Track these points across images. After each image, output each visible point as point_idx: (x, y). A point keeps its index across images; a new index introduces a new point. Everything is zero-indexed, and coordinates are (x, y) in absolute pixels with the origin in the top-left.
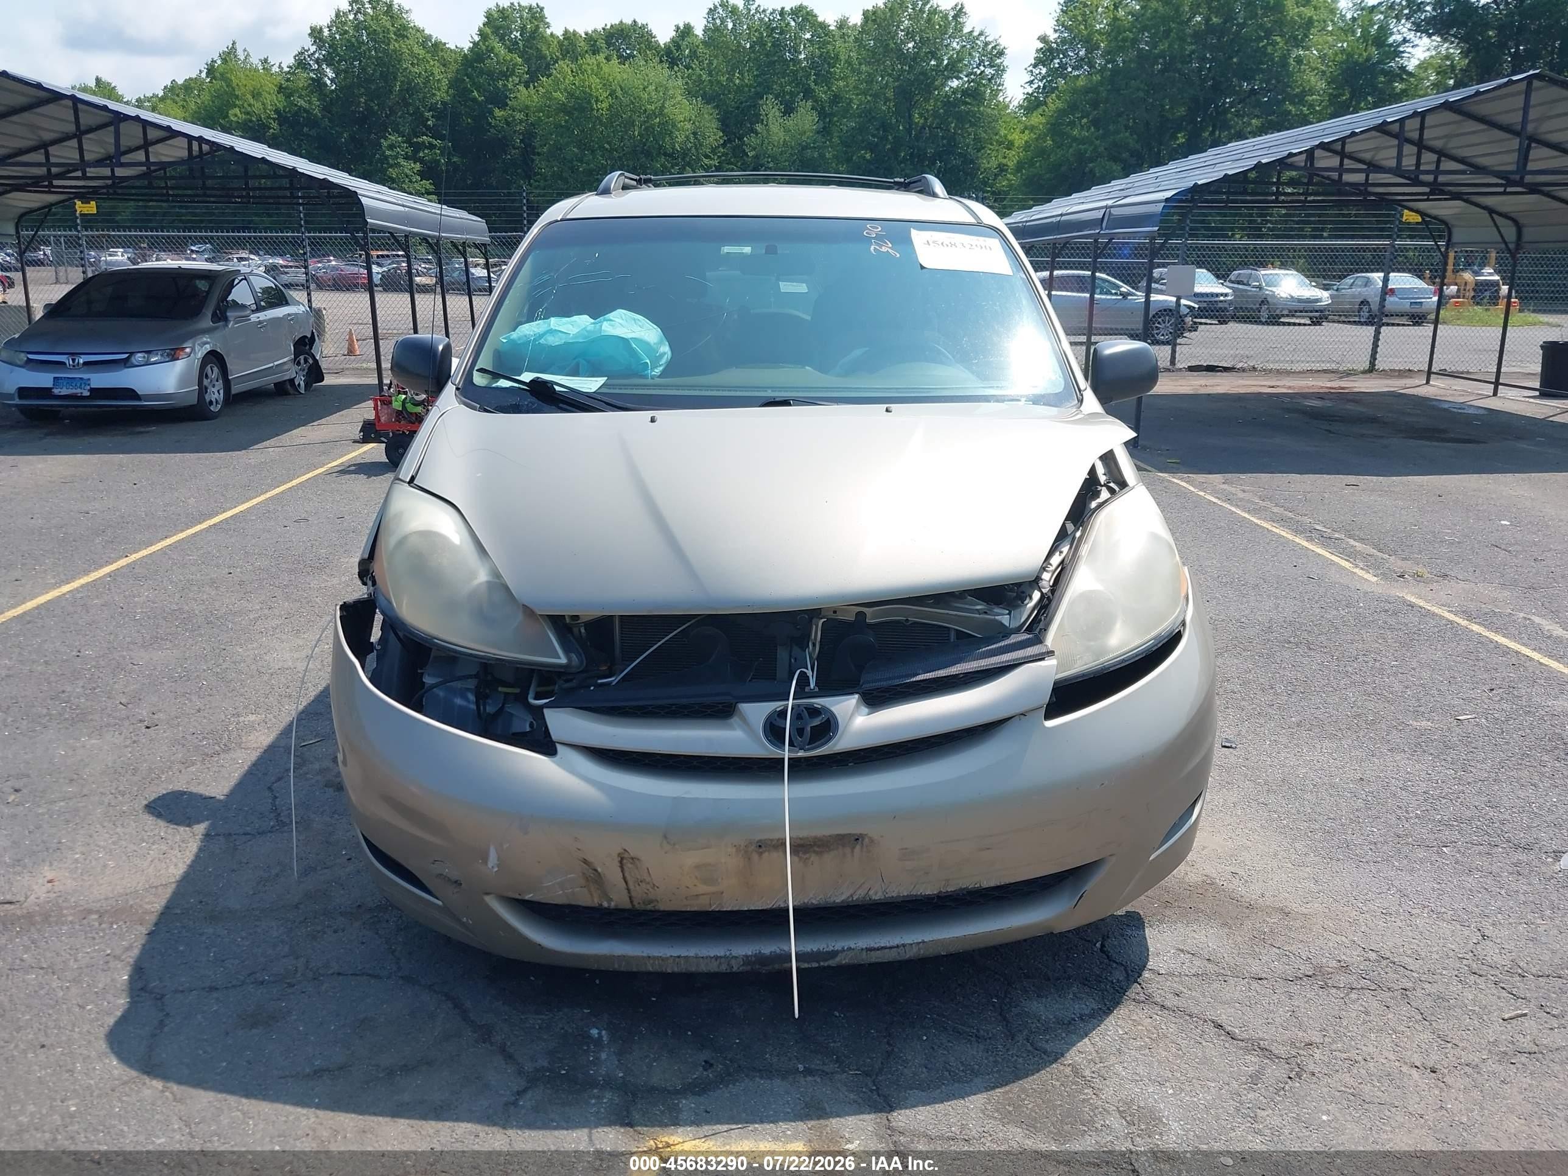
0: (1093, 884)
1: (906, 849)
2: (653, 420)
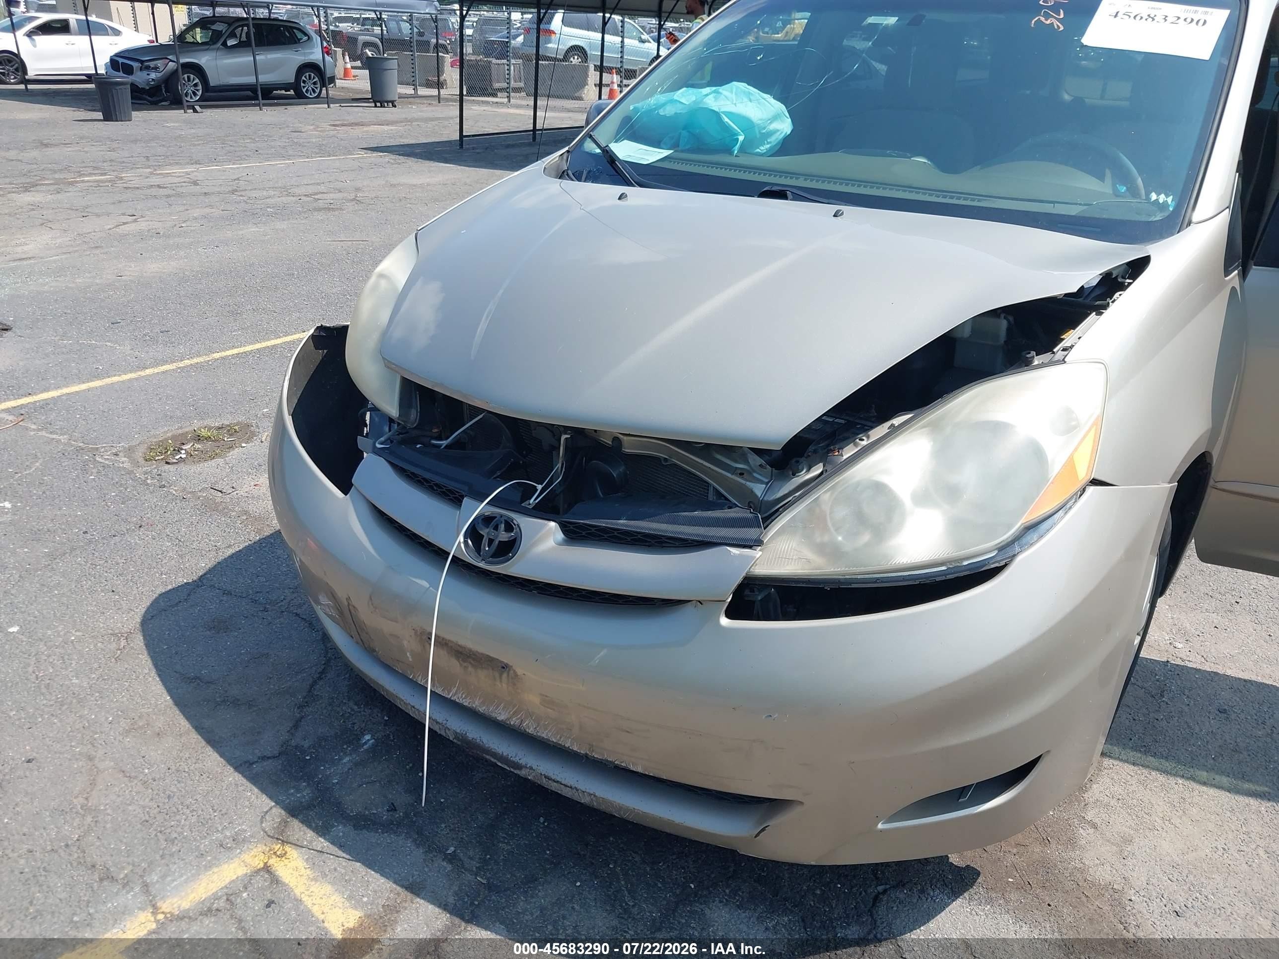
0: (780, 822)
1: (546, 696)
2: (622, 197)
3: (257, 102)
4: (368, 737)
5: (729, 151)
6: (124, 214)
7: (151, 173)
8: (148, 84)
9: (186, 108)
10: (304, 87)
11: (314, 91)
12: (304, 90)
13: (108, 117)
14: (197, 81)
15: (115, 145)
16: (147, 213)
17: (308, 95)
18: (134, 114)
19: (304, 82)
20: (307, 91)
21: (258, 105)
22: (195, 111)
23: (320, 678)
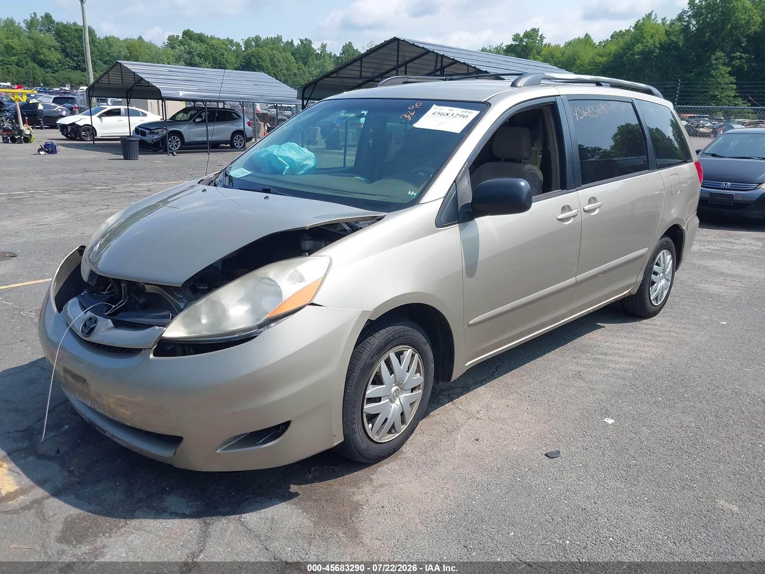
3: (207, 150)
4: (67, 426)
5: (282, 173)
6: (104, 205)
7: (131, 186)
8: (153, 141)
9: (169, 153)
10: (235, 143)
11: (241, 145)
12: (235, 144)
13: (126, 158)
14: (178, 139)
15: (122, 172)
16: (116, 204)
17: (237, 147)
18: (140, 156)
19: (236, 140)
20: (237, 145)
21: (207, 152)
22: (173, 155)
23: (61, 404)
